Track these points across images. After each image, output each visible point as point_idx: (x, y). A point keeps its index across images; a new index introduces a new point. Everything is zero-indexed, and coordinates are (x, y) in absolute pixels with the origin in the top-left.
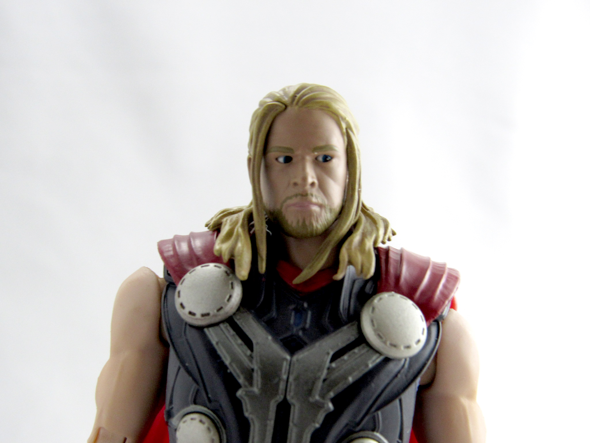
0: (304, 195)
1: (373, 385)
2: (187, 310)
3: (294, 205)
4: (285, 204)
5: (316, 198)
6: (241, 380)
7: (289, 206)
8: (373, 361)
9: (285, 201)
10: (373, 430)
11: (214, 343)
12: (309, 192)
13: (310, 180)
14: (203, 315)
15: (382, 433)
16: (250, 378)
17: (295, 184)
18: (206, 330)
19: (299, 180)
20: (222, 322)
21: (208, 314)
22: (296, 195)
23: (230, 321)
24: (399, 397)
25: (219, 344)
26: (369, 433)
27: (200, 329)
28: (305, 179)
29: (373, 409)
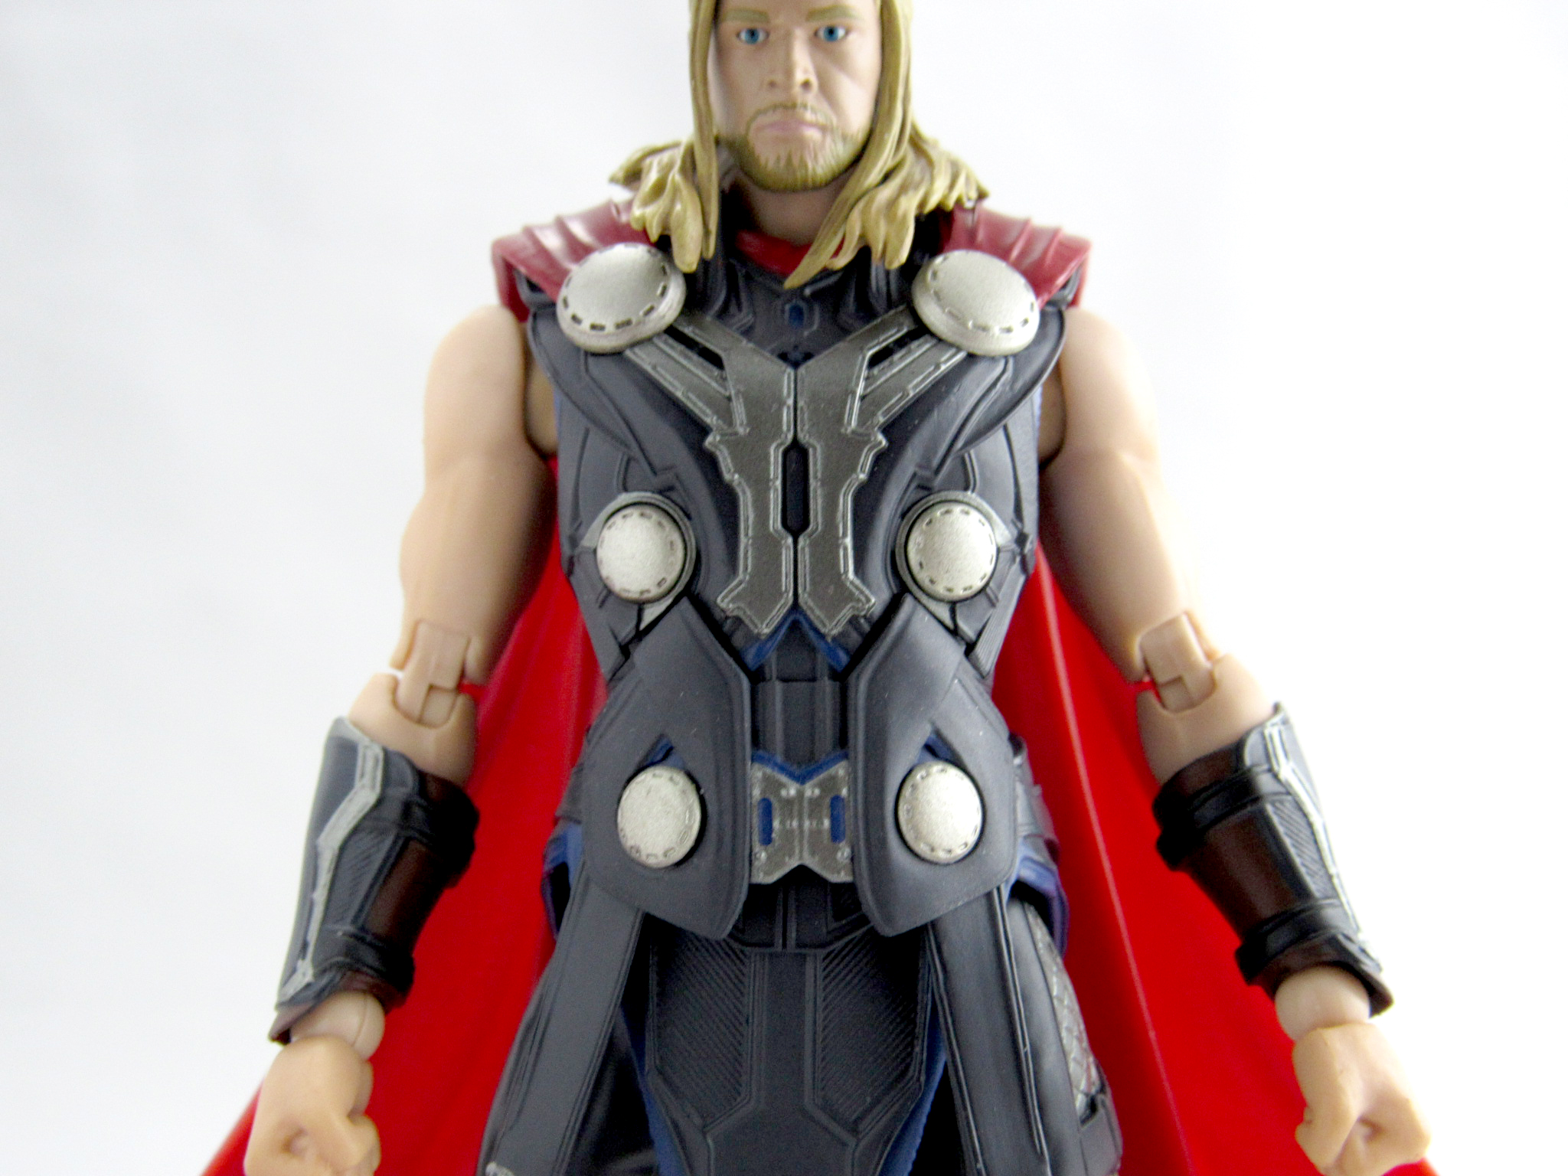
0: (790, 107)
1: (952, 398)
2: (586, 325)
3: (773, 125)
4: (754, 126)
5: (814, 111)
6: (710, 419)
7: (760, 129)
8: (949, 361)
9: (754, 118)
10: (966, 489)
11: (649, 369)
12: (799, 101)
13: (799, 77)
14: (619, 326)
15: (982, 495)
16: (727, 416)
17: (772, 84)
18: (628, 353)
19: (779, 78)
20: (658, 335)
21: (628, 323)
22: (775, 107)
23: (672, 331)
24: (1003, 423)
25: (659, 369)
26: (959, 495)
27: (617, 354)
28: (789, 72)
29: (960, 444)
